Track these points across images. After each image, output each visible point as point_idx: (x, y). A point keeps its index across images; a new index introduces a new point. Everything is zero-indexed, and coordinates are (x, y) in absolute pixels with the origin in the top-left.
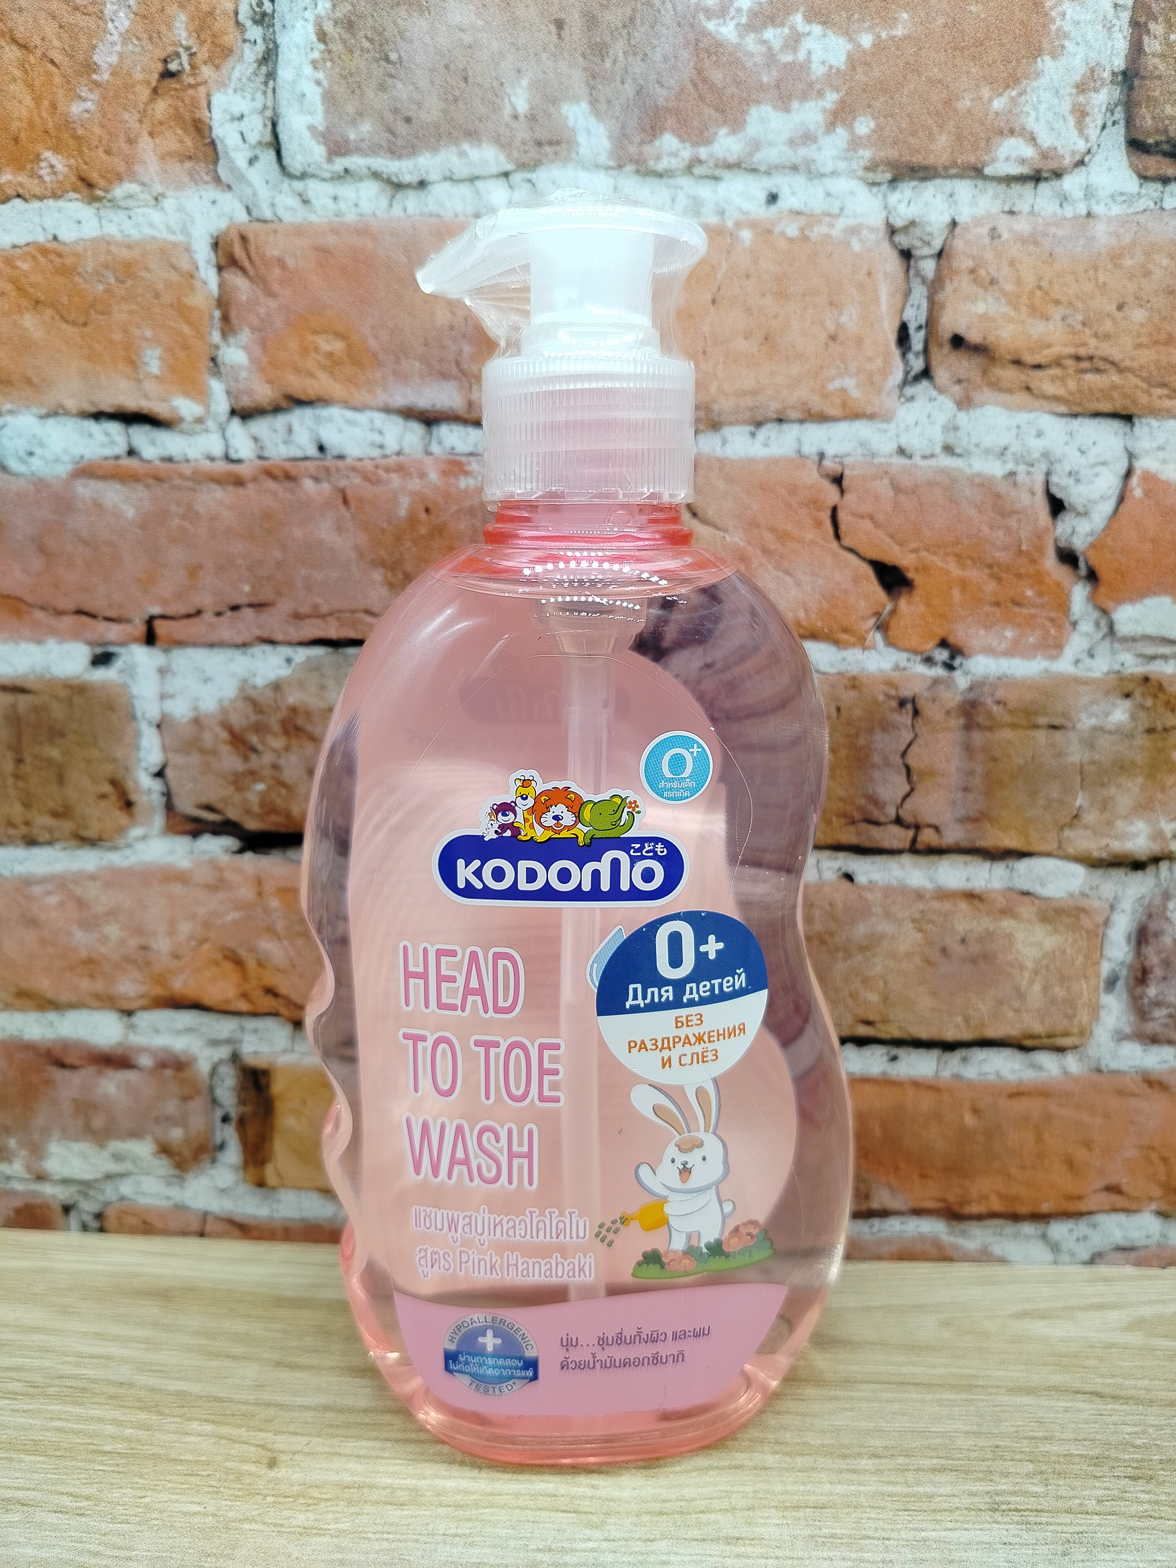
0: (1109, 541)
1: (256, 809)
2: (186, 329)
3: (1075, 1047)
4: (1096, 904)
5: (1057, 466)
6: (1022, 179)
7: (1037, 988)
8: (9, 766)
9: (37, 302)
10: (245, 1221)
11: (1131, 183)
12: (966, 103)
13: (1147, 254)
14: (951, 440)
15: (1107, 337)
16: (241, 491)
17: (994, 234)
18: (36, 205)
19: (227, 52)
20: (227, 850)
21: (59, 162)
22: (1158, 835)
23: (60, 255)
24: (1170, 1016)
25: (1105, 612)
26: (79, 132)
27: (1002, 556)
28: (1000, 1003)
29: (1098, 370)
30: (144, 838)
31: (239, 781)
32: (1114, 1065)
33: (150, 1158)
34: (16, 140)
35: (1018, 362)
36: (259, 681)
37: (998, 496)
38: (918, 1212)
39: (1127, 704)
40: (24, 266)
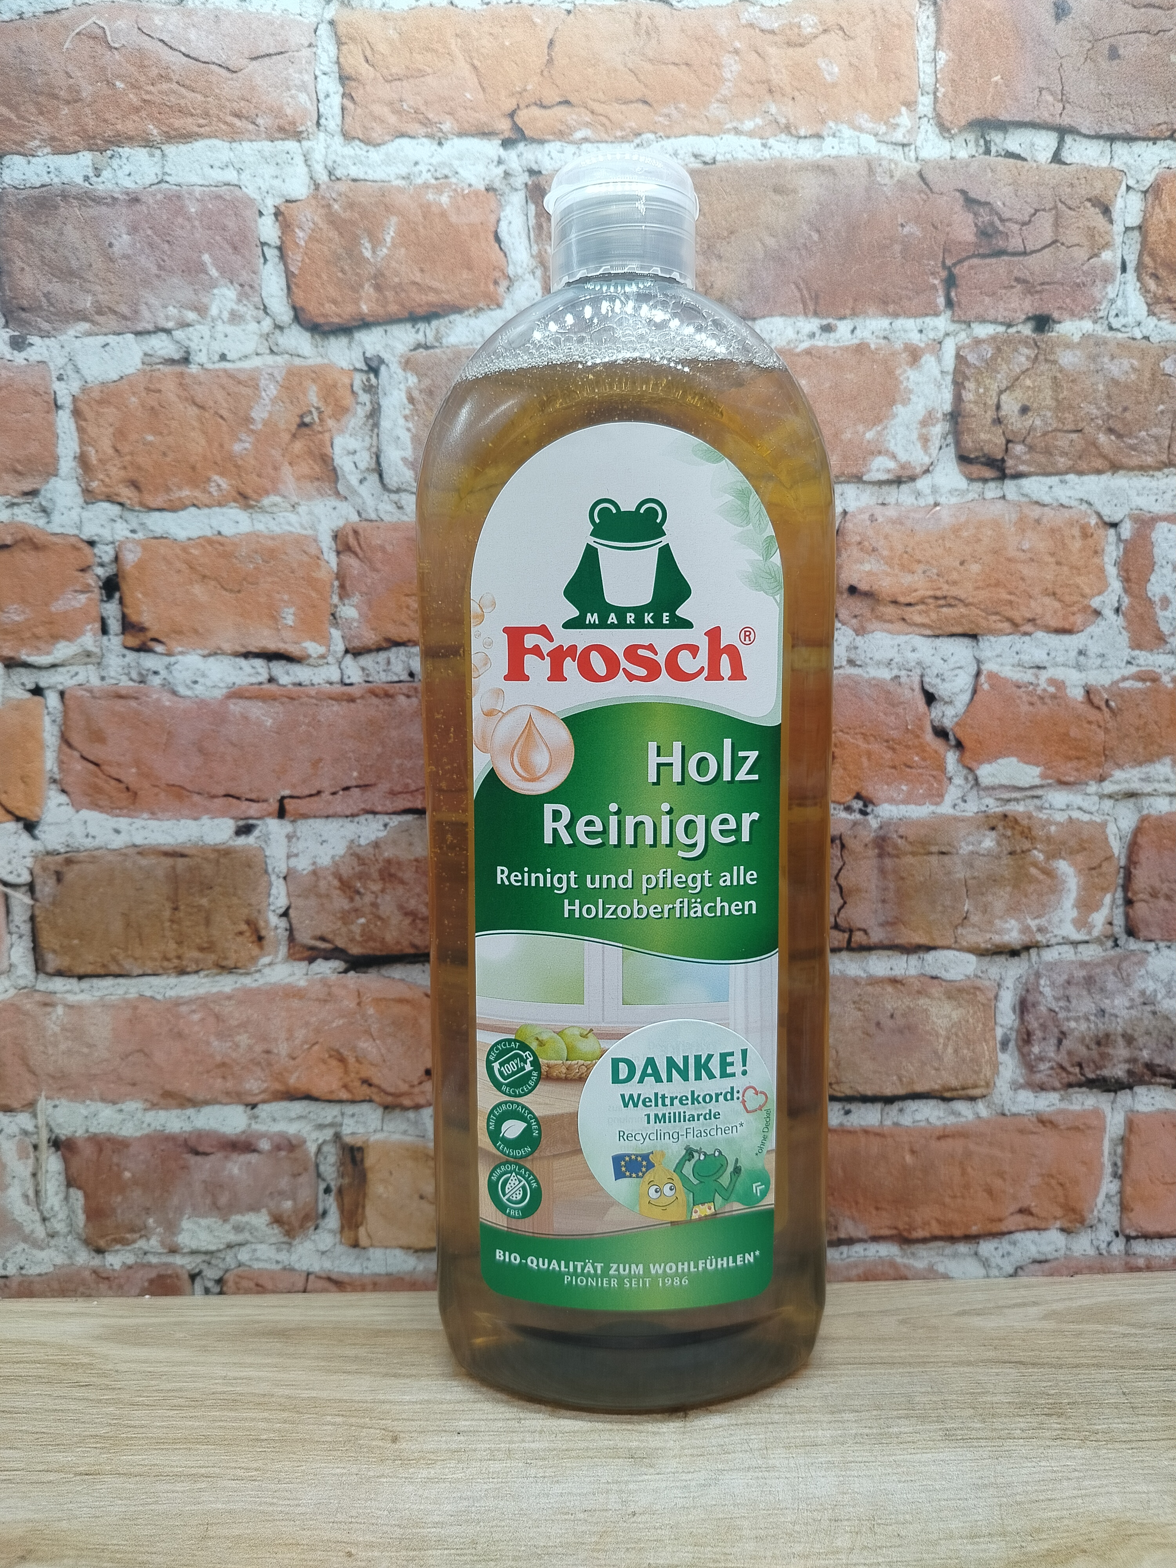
0: (969, 721)
1: (358, 938)
2: (314, 594)
3: (984, 1096)
4: (987, 983)
5: (928, 671)
6: (889, 482)
7: (950, 1050)
8: (167, 914)
9: (204, 577)
10: (340, 1278)
11: (963, 483)
12: (848, 435)
13: (977, 528)
14: (853, 656)
15: (955, 583)
16: (352, 705)
17: (873, 518)
18: (206, 511)
19: (345, 410)
20: (334, 970)
21: (224, 483)
22: (1026, 929)
23: (222, 545)
24: (1052, 1068)
25: (971, 770)
26: (240, 462)
27: (894, 734)
28: (923, 1064)
29: (950, 606)
30: (270, 964)
31: (346, 917)
32: (1014, 1110)
33: (264, 1227)
34: (193, 468)
35: (895, 602)
36: (363, 842)
37: (889, 692)
38: (875, 1239)
39: (993, 834)
40: (195, 552)
